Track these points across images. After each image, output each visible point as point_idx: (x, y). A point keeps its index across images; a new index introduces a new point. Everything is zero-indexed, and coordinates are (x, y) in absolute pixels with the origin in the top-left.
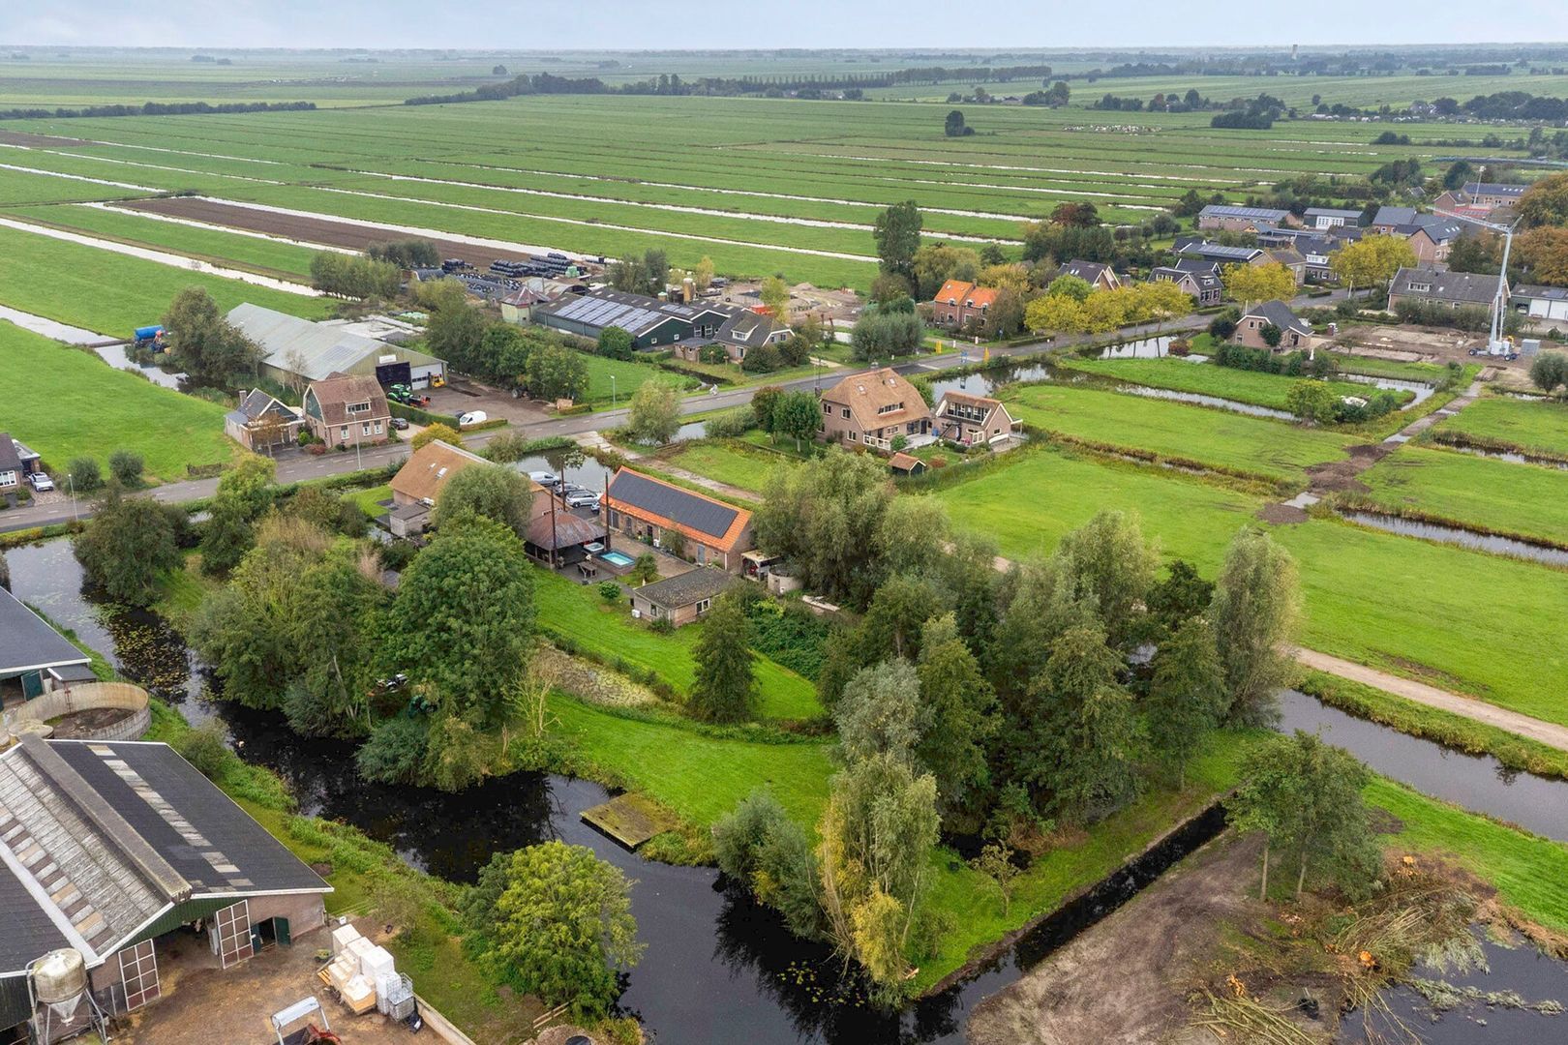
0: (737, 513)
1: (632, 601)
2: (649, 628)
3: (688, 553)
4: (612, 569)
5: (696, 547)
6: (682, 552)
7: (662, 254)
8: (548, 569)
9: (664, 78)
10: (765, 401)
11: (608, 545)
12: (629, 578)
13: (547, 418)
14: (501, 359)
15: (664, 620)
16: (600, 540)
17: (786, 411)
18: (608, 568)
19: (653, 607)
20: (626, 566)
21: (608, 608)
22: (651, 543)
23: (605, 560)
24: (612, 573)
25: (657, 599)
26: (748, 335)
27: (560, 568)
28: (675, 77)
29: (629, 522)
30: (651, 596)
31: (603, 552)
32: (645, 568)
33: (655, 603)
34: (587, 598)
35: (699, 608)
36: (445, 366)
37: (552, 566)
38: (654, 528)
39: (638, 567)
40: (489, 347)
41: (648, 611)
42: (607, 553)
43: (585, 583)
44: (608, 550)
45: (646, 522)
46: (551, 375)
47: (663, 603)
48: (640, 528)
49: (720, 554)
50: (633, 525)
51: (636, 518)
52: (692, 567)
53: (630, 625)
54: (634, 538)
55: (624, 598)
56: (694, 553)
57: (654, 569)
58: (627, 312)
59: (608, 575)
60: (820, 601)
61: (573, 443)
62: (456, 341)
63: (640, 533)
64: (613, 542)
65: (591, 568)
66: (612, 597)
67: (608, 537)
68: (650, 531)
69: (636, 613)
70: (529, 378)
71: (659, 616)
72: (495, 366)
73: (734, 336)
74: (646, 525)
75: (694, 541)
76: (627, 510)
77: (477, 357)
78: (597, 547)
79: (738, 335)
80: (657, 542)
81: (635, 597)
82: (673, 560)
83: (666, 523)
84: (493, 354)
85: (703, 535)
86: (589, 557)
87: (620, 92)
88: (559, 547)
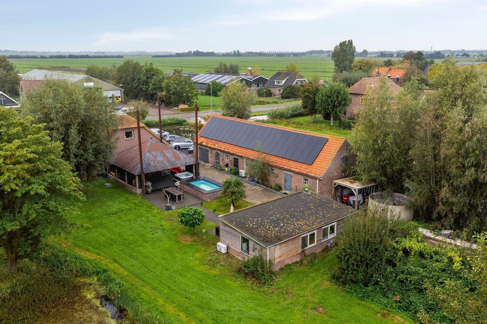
0: (327, 140)
1: (217, 230)
2: (239, 271)
3: (273, 181)
4: (198, 195)
5: (282, 175)
6: (267, 180)
7: (237, 66)
8: (135, 194)
9: (235, 51)
10: (309, 92)
11: (197, 174)
12: (215, 204)
13: (173, 112)
14: (151, 84)
15: (259, 262)
16: (189, 168)
17: (326, 95)
18: (195, 193)
19: (245, 240)
20: (213, 192)
21: (188, 238)
22: (237, 173)
23: (193, 186)
24: (198, 198)
25: (250, 231)
26: (284, 82)
27: (147, 193)
28: (238, 51)
29: (217, 156)
30: (241, 225)
31: (192, 179)
32: (233, 193)
33: (247, 236)
34: (166, 225)
35: (304, 245)
36: (122, 92)
37: (139, 191)
38: (240, 160)
39: (225, 192)
40: (144, 78)
41: (237, 246)
42: (196, 180)
43: (168, 208)
44: (197, 177)
45: (233, 154)
46: (176, 89)
47: (258, 236)
48: (227, 161)
49: (310, 180)
50: (221, 158)
51: (224, 152)
52: (278, 196)
53: (213, 264)
54: (222, 170)
55: (209, 225)
56: (280, 181)
57: (242, 195)
58: (221, 77)
59: (193, 201)
60: (449, 236)
61: (185, 121)
62: (129, 78)
63: (227, 165)
64: (203, 173)
65: (177, 193)
66: (193, 225)
67: (197, 165)
68: (236, 163)
69: (222, 246)
70: (164, 93)
71: (252, 254)
72: (147, 89)
73: (276, 83)
74: (232, 158)
75: (281, 168)
76: (216, 146)
77: (139, 85)
78: (187, 175)
79: (278, 82)
80: (242, 172)
81: (222, 227)
82: (258, 188)
83: (252, 155)
84: (146, 83)
85: (291, 163)
86: (178, 183)
87: (220, 56)
88: (146, 171)
